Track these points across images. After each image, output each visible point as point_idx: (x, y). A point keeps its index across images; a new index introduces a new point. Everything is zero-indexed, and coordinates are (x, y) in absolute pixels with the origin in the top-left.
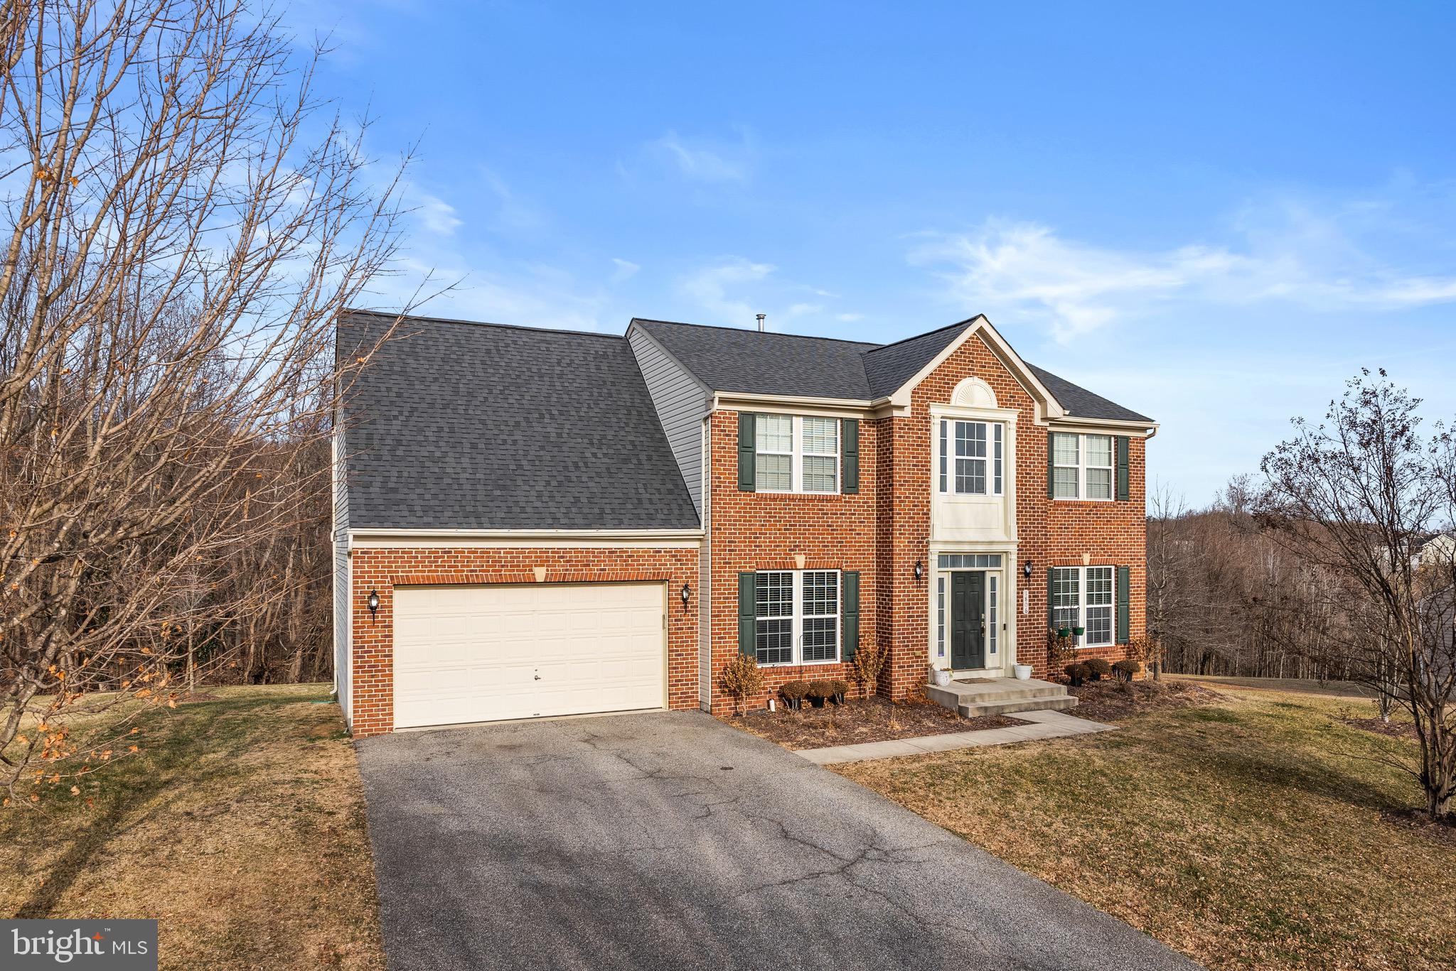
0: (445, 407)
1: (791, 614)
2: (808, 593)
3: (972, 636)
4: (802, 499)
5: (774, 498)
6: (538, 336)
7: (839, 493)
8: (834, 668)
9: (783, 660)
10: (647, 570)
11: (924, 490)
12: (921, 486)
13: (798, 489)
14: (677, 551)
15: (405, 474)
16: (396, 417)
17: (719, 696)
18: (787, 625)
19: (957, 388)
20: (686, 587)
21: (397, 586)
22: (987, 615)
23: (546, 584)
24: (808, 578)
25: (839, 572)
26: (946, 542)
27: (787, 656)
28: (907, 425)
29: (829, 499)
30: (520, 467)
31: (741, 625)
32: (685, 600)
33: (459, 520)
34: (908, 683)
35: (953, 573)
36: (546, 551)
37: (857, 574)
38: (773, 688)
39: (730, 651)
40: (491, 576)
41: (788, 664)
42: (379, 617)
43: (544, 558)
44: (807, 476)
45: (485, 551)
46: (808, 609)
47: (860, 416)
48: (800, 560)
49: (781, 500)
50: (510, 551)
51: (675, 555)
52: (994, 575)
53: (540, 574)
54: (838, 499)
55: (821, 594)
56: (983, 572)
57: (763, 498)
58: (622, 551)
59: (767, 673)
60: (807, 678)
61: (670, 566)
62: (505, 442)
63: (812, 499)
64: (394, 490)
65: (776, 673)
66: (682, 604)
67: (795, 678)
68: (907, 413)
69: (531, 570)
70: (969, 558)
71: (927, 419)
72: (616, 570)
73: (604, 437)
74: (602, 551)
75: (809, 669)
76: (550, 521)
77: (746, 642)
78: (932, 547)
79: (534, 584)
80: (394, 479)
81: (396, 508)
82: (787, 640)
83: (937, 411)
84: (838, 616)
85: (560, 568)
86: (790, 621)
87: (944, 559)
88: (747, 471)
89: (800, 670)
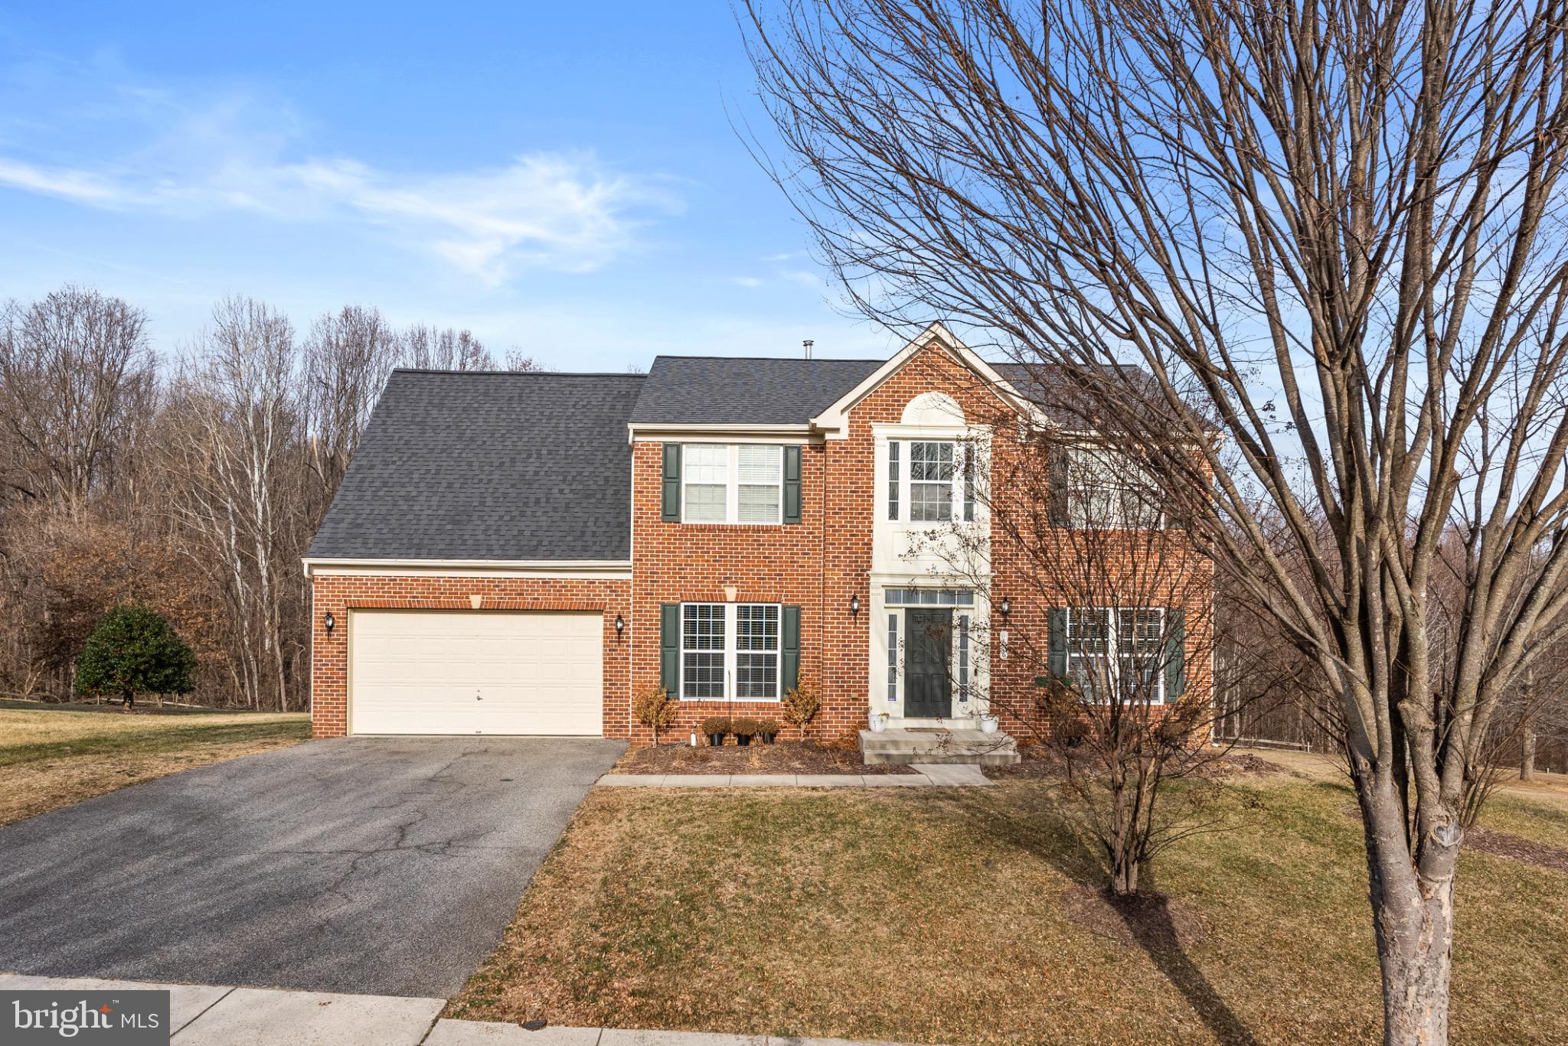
0: (443, 451)
1: (723, 648)
2: (743, 627)
3: (936, 682)
4: (734, 529)
5: (702, 529)
6: (568, 381)
7: (780, 522)
8: (771, 707)
9: (714, 695)
10: (581, 600)
11: (865, 518)
12: (860, 514)
13: (732, 518)
14: (612, 582)
15: (376, 512)
16: (394, 462)
17: (639, 726)
18: (719, 660)
19: (909, 405)
20: (620, 617)
21: (355, 609)
22: (956, 659)
23: (482, 611)
24: (743, 612)
25: (780, 606)
26: (892, 575)
27: (719, 691)
28: (844, 448)
29: (767, 530)
30: (483, 504)
31: (663, 656)
32: (620, 631)
33: (402, 551)
34: (843, 727)
35: (907, 609)
36: (482, 580)
37: (798, 610)
38: (698, 722)
39: (651, 682)
40: (431, 602)
41: (718, 700)
42: (335, 635)
43: (479, 587)
44: (742, 506)
45: (427, 580)
46: (742, 643)
47: (806, 441)
48: (731, 593)
49: (710, 530)
50: (449, 580)
51: (610, 586)
52: (965, 613)
53: (476, 601)
54: (777, 530)
55: (758, 628)
56: (951, 609)
57: (690, 528)
58: (556, 581)
59: (690, 706)
60: (736, 715)
61: (605, 597)
62: (481, 480)
63: (745, 530)
64: (360, 526)
65: (702, 707)
66: (616, 636)
67: (723, 714)
68: (844, 434)
69: (467, 598)
70: (930, 594)
71: (870, 442)
72: (549, 599)
73: (580, 473)
74: (536, 581)
75: (740, 706)
76: (484, 552)
77: (667, 674)
78: (872, 580)
79: (470, 610)
80: (364, 516)
81: (353, 540)
82: (719, 675)
83: (881, 433)
84: (778, 652)
85: (495, 596)
86: (723, 654)
87: (892, 594)
88: (671, 500)
89: (730, 706)
